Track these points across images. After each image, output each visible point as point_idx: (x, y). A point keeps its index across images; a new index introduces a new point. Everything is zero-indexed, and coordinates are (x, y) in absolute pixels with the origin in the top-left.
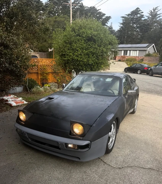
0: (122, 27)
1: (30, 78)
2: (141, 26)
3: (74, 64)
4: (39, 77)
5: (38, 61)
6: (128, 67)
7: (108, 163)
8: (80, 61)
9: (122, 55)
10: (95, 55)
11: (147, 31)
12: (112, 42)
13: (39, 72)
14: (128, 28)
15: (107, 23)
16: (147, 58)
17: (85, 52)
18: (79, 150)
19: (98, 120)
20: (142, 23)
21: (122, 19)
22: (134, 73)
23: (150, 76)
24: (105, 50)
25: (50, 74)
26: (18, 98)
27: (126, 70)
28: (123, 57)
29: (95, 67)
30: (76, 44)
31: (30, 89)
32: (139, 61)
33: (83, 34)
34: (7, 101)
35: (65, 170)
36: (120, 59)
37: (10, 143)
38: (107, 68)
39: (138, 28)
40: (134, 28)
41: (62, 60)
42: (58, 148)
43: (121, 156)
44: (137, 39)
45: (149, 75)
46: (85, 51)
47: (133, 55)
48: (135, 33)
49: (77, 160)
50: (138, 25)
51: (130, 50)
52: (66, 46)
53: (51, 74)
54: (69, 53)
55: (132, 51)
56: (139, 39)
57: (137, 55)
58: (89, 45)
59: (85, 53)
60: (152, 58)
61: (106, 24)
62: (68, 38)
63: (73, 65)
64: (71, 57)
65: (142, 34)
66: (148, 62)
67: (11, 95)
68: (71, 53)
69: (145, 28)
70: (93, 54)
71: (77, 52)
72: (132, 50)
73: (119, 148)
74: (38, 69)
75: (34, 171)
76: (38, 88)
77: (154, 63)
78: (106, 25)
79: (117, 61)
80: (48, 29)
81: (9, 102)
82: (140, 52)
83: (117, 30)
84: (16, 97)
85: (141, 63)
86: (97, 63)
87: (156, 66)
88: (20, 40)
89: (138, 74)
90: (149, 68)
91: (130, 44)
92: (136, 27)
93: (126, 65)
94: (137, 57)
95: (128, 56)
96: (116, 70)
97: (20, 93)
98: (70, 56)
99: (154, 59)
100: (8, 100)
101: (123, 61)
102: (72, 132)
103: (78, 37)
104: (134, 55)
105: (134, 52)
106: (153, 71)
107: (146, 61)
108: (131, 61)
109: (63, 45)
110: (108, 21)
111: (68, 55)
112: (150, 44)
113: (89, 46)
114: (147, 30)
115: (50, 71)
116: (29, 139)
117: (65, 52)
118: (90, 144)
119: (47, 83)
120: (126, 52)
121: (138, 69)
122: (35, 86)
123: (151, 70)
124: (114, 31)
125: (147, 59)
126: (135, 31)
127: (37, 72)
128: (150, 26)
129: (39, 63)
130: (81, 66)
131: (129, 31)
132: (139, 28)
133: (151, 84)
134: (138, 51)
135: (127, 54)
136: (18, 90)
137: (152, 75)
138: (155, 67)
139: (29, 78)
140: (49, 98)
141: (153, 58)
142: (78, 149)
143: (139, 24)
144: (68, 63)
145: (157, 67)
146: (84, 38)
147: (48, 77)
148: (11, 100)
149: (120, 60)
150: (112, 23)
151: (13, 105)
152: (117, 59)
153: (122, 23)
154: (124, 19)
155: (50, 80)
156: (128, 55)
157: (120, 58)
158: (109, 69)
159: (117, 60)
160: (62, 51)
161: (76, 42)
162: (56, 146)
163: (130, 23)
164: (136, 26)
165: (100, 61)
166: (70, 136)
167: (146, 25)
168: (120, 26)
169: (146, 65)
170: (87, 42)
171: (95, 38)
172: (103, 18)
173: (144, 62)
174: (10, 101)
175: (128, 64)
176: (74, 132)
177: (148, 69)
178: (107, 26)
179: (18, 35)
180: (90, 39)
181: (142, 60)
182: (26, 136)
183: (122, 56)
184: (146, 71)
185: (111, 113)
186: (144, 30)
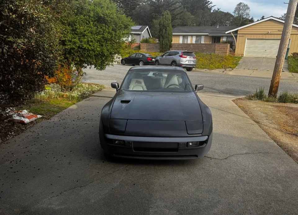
6: (126, 58)
7: (212, 157)
16: (144, 45)
27: (124, 61)
49: (194, 158)
60: (151, 45)
65: (128, 12)
69: (131, 4)
82: (134, 36)
90: (153, 58)
94: (129, 43)
99: (153, 46)
107: (144, 49)
112: (143, 26)
116: (133, 149)
121: (139, 59)
123: (157, 60)
125: (145, 47)
138: (161, 57)
140: (123, 101)
145: (163, 57)
151: (25, 121)
169: (148, 55)
170: (96, 24)
173: (141, 50)
177: (151, 60)
180: (99, 20)
182: (132, 146)
184: (150, 62)
186: (131, 7)
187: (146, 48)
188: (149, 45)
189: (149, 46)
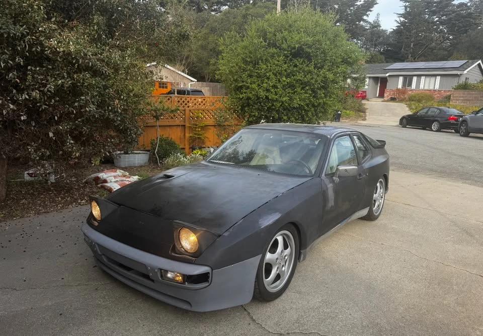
0: (403, 24)
1: (164, 137)
2: (450, 19)
3: (262, 106)
4: (187, 135)
5: (204, 102)
6: (409, 116)
7: (260, 321)
8: (273, 100)
9: (400, 86)
10: (307, 88)
11: (466, 31)
12: (350, 58)
13: (187, 125)
14: (417, 25)
15: (368, 16)
16: (459, 94)
17: (284, 81)
18: (187, 285)
19: (238, 223)
20: (454, 12)
21: (404, 4)
22: (424, 129)
23: (461, 136)
24: (331, 76)
25: (210, 129)
26: (130, 177)
27: (404, 120)
28: (402, 92)
29: (310, 114)
30: (265, 64)
31: (161, 158)
32: (439, 102)
33: (282, 41)
34: (105, 181)
35: (160, 327)
36: (393, 97)
37: (77, 264)
38: (361, 116)
39: (442, 23)
40: (434, 23)
41: (236, 98)
42: (147, 277)
43: (296, 309)
44: (440, 49)
45: (459, 134)
46: (284, 79)
47: (426, 88)
48: (435, 35)
49: (185, 307)
50: (444, 17)
51: (419, 76)
52: (244, 70)
53: (212, 128)
54: (251, 84)
55: (423, 78)
56: (445, 49)
57: (437, 87)
58: (296, 66)
59: (284, 83)
60: (473, 94)
61: (365, 17)
62: (250, 52)
63: (259, 109)
64: (253, 93)
65: (453, 39)
66: (462, 104)
67: (118, 171)
68: (254, 83)
69: (461, 25)
70: (304, 85)
71: (266, 80)
72: (423, 75)
73: (300, 293)
74: (184, 119)
75: (99, 321)
76: (177, 158)
77: (478, 105)
78: (365, 21)
79: (387, 101)
80: (184, 35)
81: (108, 185)
82: (445, 78)
83: (392, 30)
84: (128, 174)
85: (445, 105)
86: (314, 106)
87: (477, 112)
88: (127, 58)
89: (432, 130)
90: (461, 116)
91: (422, 61)
92: (437, 21)
93: (407, 109)
94: (435, 91)
95: (414, 90)
96: (380, 120)
97: (141, 166)
98: (253, 89)
99: (476, 96)
100: (108, 179)
101: (401, 101)
102: (178, 247)
103: (273, 50)
104: (429, 86)
105: (428, 79)
106: (470, 124)
107: (457, 100)
108: (419, 101)
109: (240, 67)
110: (371, 11)
111: (248, 88)
112: (470, 61)
113: (295, 69)
114: (467, 28)
115: (210, 122)
116: (103, 256)
117: (243, 82)
118: (209, 273)
119: (200, 148)
120: (408, 80)
121: (432, 118)
122: (171, 153)
123: (464, 121)
124: (384, 31)
125: (460, 97)
126: (436, 30)
127: (182, 123)
128: (474, 19)
129: (205, 106)
130: (278, 112)
131: (421, 31)
132: (445, 25)
133: (455, 155)
134: (438, 78)
135: (410, 84)
136: (138, 161)
137: (466, 135)
138: (474, 115)
139: (163, 135)
140: (165, 175)
141: (476, 94)
142: (184, 282)
143: (446, 15)
144: (248, 105)
145: (478, 115)
146: (285, 50)
147: (206, 135)
148: (114, 180)
149: (393, 99)
150: (378, 15)
151: (114, 190)
152: (388, 96)
153: (403, 14)
154: (407, 4)
155: (210, 141)
156: (414, 86)
157: (394, 94)
158: (365, 120)
159: (386, 99)
160: (236, 81)
161: (266, 60)
162: (145, 274)
163: (423, 13)
164: (437, 19)
165: (321, 101)
166: (173, 254)
167: (464, 17)
168: (398, 20)
169: (454, 111)
170: (291, 60)
171: (308, 50)
172: (357, 5)
173: (451, 103)
174: (111, 182)
175: (411, 109)
176: (182, 247)
177: (456, 120)
178: (367, 22)
179: (122, 49)
180: (298, 53)
181: (448, 98)
182: (97, 250)
183: (398, 90)
184: (453, 124)
185: (276, 211)
186: (459, 29)
187: (462, 98)
188: (469, 94)
189: (469, 96)
